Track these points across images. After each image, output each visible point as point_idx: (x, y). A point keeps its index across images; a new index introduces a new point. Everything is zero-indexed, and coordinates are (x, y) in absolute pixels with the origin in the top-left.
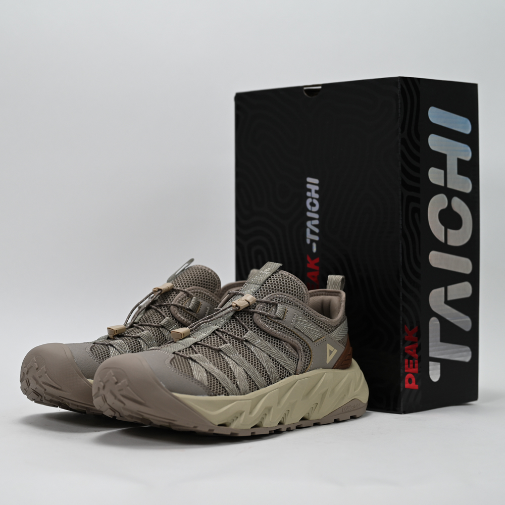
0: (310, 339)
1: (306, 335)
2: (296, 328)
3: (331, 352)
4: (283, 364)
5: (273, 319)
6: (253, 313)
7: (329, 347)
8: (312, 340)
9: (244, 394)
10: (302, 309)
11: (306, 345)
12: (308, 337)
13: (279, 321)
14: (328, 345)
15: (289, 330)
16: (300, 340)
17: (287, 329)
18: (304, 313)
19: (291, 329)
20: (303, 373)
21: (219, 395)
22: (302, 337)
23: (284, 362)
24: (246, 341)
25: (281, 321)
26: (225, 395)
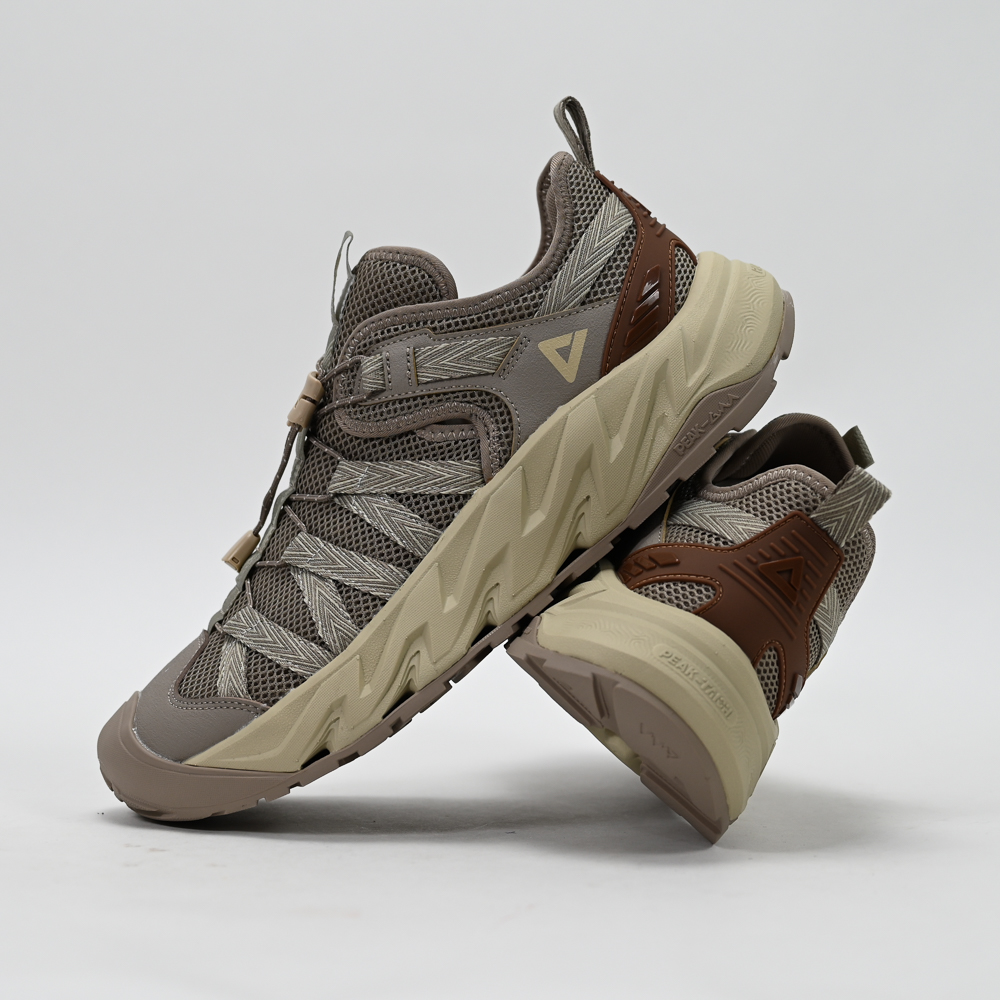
0: (479, 375)
1: (462, 377)
2: (428, 382)
3: (565, 353)
4: (435, 491)
5: (370, 402)
6: (332, 411)
7: (549, 347)
8: (487, 374)
9: (344, 647)
10: (425, 323)
11: (480, 395)
12: (473, 376)
13: (383, 398)
14: (542, 346)
15: (415, 399)
16: (458, 397)
17: (408, 400)
18: (434, 329)
19: (418, 393)
20: (507, 460)
21: (282, 694)
22: (454, 389)
23: (436, 484)
24: (337, 495)
25: (385, 394)
26: (296, 685)
